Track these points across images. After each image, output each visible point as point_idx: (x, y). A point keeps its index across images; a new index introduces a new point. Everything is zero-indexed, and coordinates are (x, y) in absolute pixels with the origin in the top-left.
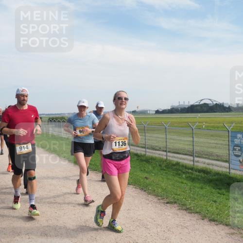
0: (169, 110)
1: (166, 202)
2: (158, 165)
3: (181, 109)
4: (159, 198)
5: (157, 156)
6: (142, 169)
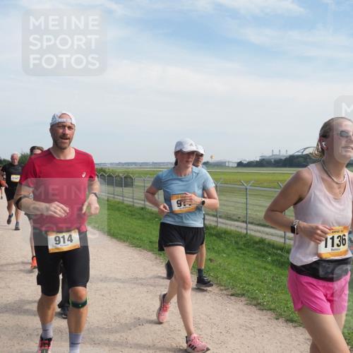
0: (257, 161)
2: (234, 242)
3: (275, 161)
5: (233, 228)
6: (210, 247)
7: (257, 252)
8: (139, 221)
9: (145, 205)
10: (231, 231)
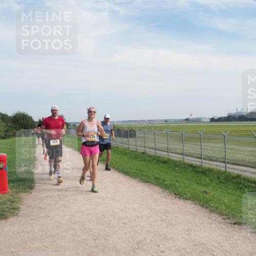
0: (225, 117)
1: (233, 222)
2: (216, 177)
3: (239, 117)
4: (224, 217)
5: (215, 167)
6: (199, 181)
7: (235, 185)
8: (142, 163)
9: (145, 150)
10: (213, 169)
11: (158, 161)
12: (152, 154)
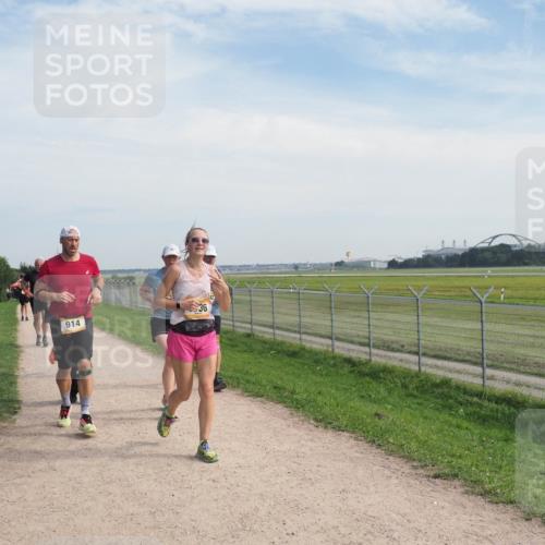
0: (419, 259)
1: (432, 474)
2: (399, 384)
3: (447, 257)
4: (415, 464)
5: (396, 363)
6: (364, 394)
7: (439, 401)
8: (246, 356)
9: (252, 329)
10: (394, 367)
11: (279, 352)
12: (267, 337)
